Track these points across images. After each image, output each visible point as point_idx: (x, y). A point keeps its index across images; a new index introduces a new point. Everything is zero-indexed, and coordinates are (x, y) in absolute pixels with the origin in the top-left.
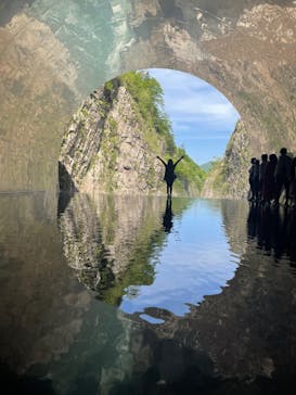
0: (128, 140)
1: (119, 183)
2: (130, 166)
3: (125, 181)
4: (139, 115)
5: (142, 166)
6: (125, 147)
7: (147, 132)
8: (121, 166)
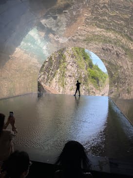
0: (70, 64)
1: (67, 83)
2: (71, 75)
3: (69, 81)
4: (75, 52)
5: (76, 75)
6: (69, 67)
7: (79, 60)
8: (67, 75)
